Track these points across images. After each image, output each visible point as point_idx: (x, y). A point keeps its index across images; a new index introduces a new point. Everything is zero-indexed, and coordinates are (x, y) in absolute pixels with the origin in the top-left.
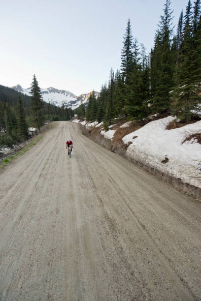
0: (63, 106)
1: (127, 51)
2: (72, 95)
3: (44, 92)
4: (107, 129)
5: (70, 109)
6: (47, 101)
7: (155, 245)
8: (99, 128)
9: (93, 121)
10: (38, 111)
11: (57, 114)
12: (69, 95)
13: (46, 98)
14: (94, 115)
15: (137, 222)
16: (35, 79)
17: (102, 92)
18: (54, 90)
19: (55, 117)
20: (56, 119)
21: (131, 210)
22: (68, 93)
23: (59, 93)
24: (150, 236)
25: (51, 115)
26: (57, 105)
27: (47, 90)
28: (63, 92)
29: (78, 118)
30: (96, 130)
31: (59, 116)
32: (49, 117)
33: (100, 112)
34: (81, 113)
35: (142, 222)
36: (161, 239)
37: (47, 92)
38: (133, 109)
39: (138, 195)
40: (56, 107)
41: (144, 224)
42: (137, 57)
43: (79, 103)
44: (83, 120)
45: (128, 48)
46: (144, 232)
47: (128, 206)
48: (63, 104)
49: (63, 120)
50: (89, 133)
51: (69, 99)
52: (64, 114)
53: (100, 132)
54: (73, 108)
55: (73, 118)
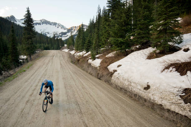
0: (54, 37)
2: (63, 27)
3: (37, 24)
4: (94, 58)
5: (61, 39)
6: (39, 32)
8: (86, 57)
9: (81, 50)
10: (30, 40)
11: (48, 44)
12: (60, 27)
13: (38, 29)
14: (83, 46)
16: (28, 11)
18: (46, 22)
19: (46, 46)
20: (47, 49)
22: (59, 25)
23: (51, 24)
26: (48, 36)
27: (39, 22)
28: (55, 24)
29: (68, 48)
30: (85, 59)
31: (50, 45)
32: (41, 46)
33: (89, 42)
34: (71, 43)
37: (39, 24)
43: (69, 35)
44: (72, 50)
48: (54, 35)
50: (77, 62)
51: (60, 30)
52: (55, 43)
53: (88, 60)
54: (63, 39)
55: (63, 47)
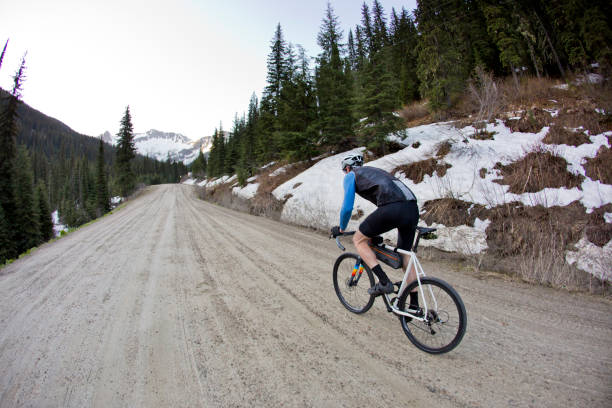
0: (169, 161)
1: (278, 58)
2: (185, 139)
3: (140, 140)
4: (243, 184)
5: (181, 164)
6: (144, 153)
7: (356, 347)
8: (230, 184)
9: (219, 175)
10: (126, 164)
11: (158, 173)
12: (180, 141)
13: (142, 148)
14: (222, 165)
15: (304, 310)
16: (128, 112)
17: (236, 132)
18: (156, 134)
19: (154, 178)
20: (156, 182)
21: (289, 291)
22: (179, 137)
23: (164, 137)
24: (343, 332)
25: (148, 176)
26: (159, 159)
27: (145, 135)
28: (171, 135)
29: (195, 177)
30: (225, 188)
31: (161, 176)
32: (145, 179)
33: (232, 156)
34: (201, 167)
35: (319, 309)
36: (370, 332)
37: (145, 139)
38: (291, 136)
39: (305, 266)
40: (156, 161)
41: (326, 313)
42: (294, 64)
43: (197, 153)
44: (203, 179)
45: (279, 55)
46: (325, 328)
47: (281, 285)
48: (169, 156)
49: (168, 182)
50: (209, 196)
51: (180, 146)
52: (170, 172)
53: (231, 190)
54: (187, 162)
55: (185, 177)
